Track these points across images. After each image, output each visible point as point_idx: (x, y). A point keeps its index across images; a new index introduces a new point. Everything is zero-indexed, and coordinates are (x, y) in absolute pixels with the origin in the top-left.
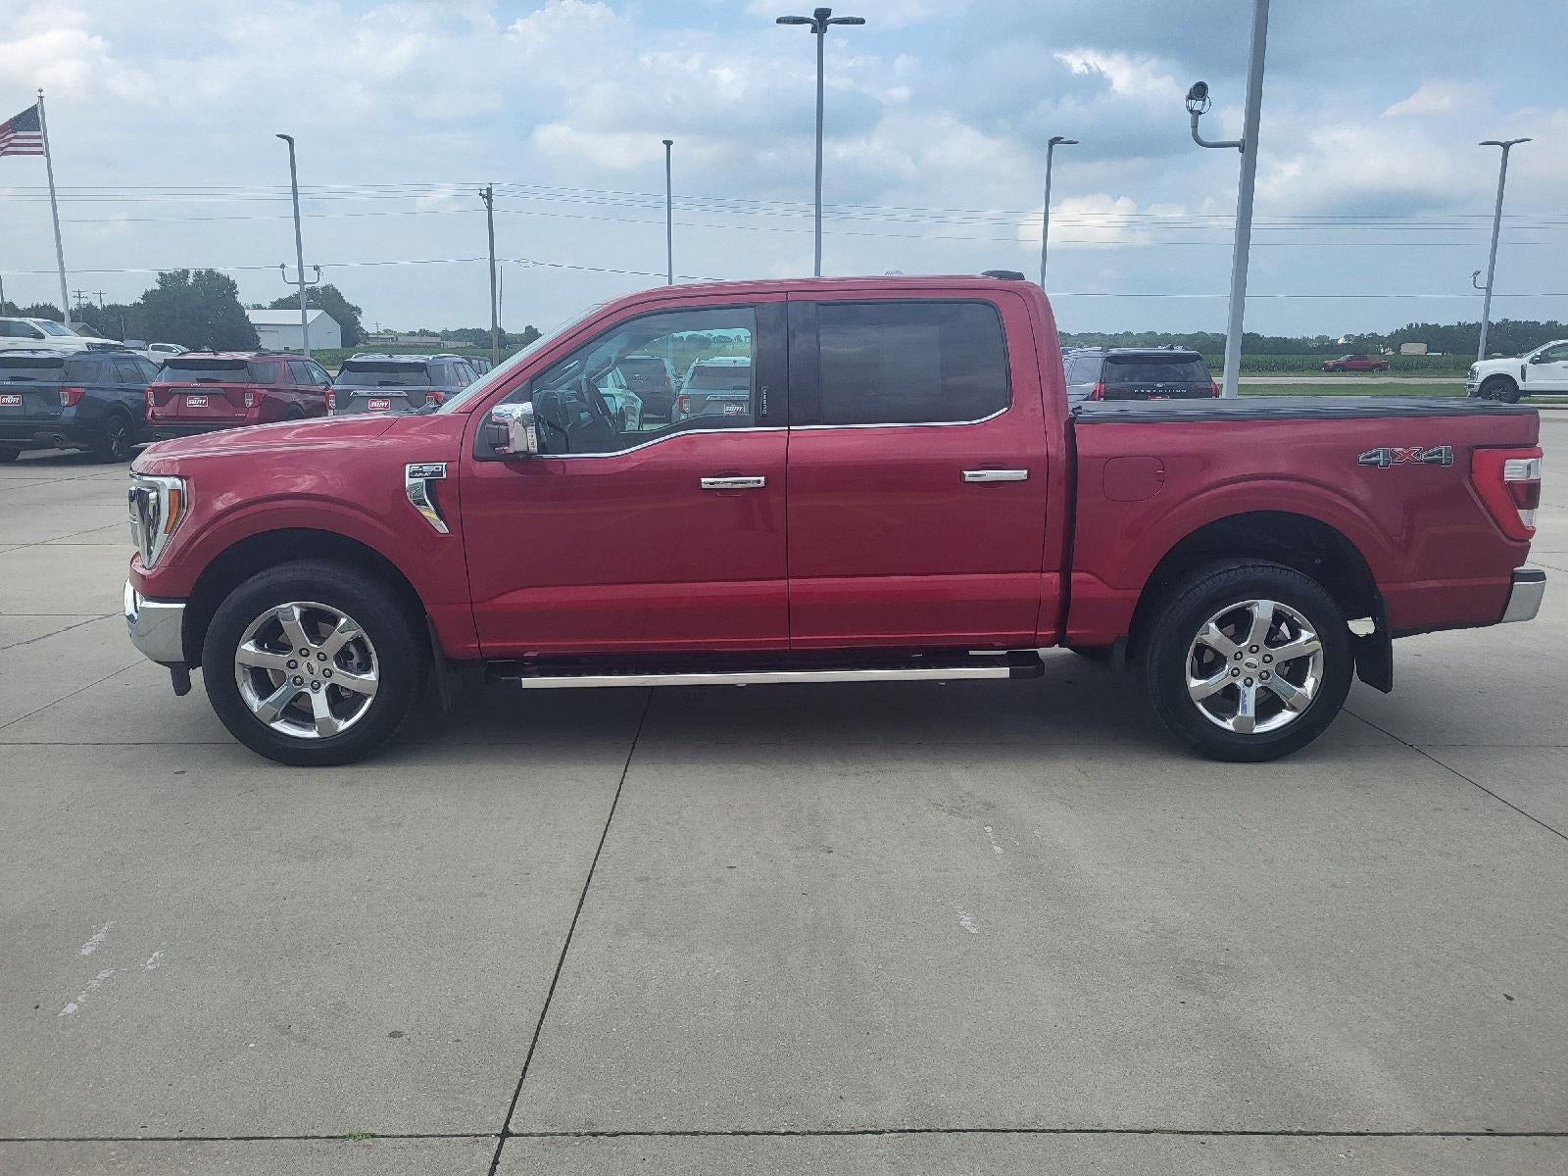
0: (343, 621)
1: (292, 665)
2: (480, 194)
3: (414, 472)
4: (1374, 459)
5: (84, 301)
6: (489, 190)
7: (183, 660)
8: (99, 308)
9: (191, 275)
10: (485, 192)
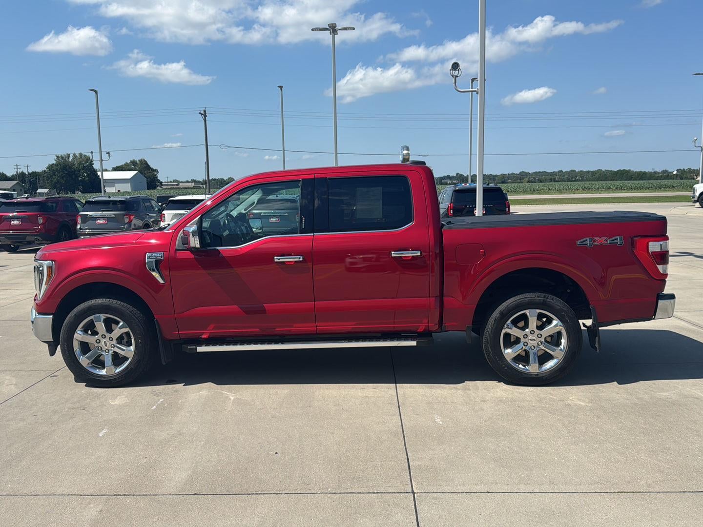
0: (121, 324)
1: (98, 341)
2: (200, 113)
3: (149, 256)
4: (584, 243)
5: (20, 171)
6: (205, 111)
7: (52, 340)
8: (27, 173)
9: (71, 156)
10: (202, 112)
